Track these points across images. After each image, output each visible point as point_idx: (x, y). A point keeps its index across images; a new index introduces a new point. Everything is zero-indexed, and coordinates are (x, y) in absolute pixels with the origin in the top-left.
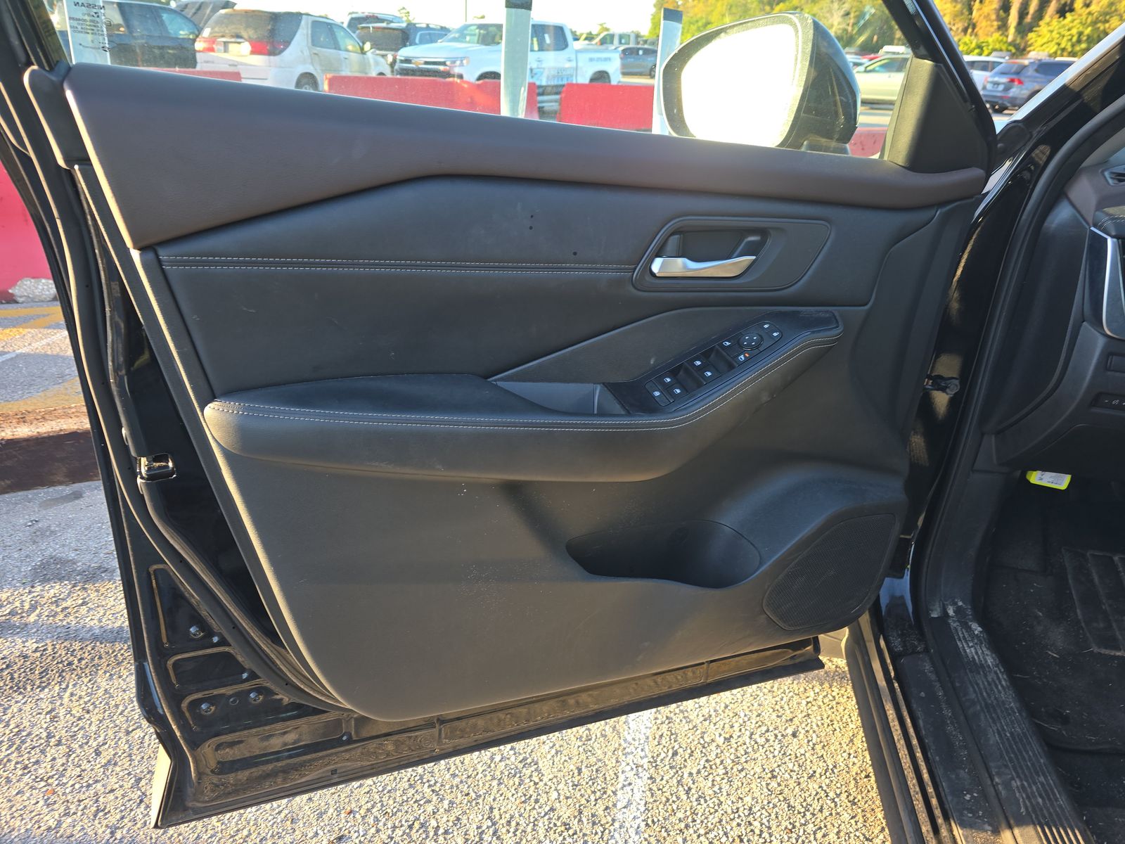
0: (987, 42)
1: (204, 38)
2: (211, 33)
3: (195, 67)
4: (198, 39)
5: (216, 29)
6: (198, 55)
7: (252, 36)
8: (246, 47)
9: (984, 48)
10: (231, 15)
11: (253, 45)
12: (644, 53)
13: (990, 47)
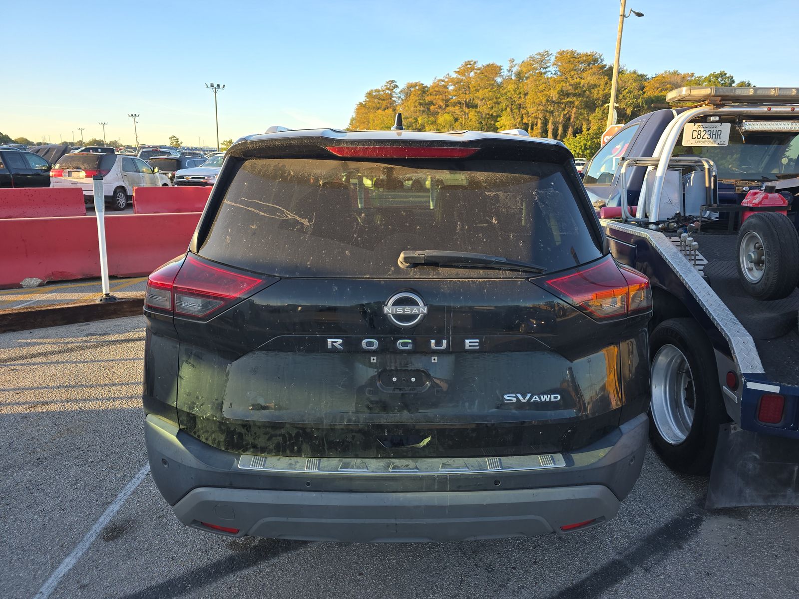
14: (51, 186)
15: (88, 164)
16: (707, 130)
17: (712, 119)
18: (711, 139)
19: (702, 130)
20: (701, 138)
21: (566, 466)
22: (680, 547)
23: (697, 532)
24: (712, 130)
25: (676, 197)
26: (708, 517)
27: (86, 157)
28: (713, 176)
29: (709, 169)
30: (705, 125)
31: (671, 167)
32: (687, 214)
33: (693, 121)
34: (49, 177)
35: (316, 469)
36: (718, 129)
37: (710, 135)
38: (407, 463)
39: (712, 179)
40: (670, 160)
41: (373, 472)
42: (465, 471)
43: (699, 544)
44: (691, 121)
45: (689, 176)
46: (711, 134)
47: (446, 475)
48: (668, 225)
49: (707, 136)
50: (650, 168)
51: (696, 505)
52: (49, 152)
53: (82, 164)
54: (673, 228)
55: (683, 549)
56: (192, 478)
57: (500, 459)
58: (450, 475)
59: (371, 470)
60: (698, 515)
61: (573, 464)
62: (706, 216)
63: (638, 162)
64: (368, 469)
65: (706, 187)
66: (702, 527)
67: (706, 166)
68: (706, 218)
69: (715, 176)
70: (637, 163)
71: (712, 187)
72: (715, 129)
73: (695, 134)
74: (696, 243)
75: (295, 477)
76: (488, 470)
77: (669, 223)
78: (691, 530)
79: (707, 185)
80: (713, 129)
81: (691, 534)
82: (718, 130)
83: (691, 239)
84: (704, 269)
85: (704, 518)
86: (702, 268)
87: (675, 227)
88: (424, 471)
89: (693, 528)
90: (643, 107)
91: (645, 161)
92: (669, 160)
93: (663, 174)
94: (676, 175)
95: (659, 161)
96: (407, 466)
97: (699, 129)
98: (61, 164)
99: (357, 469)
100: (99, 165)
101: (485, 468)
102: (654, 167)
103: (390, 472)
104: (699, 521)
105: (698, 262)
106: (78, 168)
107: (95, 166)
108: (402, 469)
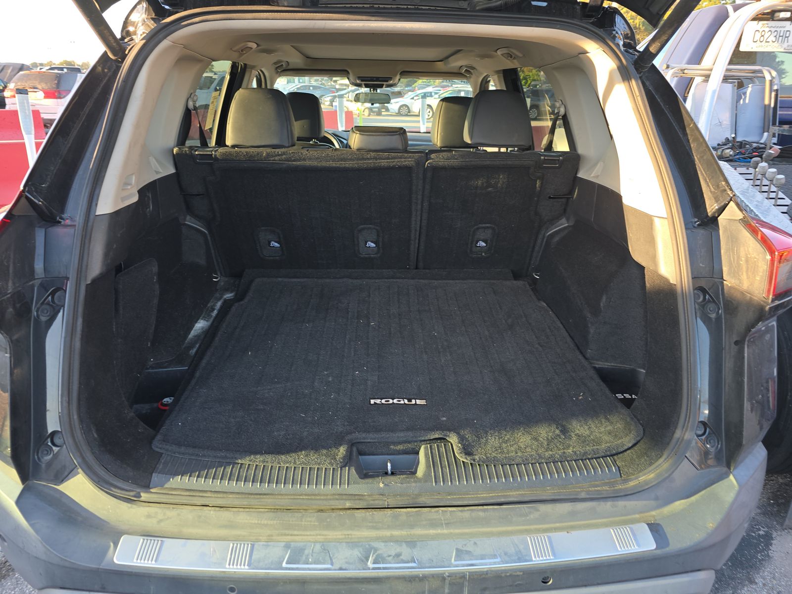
0: (529, 76)
1: (10, 89)
2: (15, 86)
3: (5, 108)
4: (6, 90)
5: (19, 84)
6: (7, 101)
7: (44, 88)
8: (41, 94)
9: (528, 79)
10: (29, 75)
11: (45, 93)
12: (313, 89)
13: (531, 79)
14: (7, 108)
15: (46, 83)
16: (773, 30)
17: (783, 15)
18: (776, 42)
19: (767, 30)
20: (764, 41)
21: (656, 549)
22: (752, 582)
23: (768, 556)
24: (778, 30)
25: (726, 118)
26: (779, 533)
27: (43, 75)
28: (774, 91)
29: (771, 81)
30: (771, 23)
31: (726, 79)
32: (739, 139)
33: (757, 18)
34: (4, 98)
35: (244, 565)
36: (786, 29)
37: (775, 36)
38: (398, 550)
39: (773, 94)
40: (727, 70)
41: (341, 569)
42: (495, 563)
43: (774, 574)
44: (754, 19)
45: (744, 90)
46: (778, 36)
47: (463, 573)
48: (722, 152)
49: (772, 38)
50: (698, 80)
51: (760, 514)
52: (4, 70)
53: (40, 83)
54: (728, 156)
55: (756, 583)
56: (41, 574)
57: (549, 538)
58: (469, 573)
59: (337, 566)
60: (766, 529)
61: (668, 545)
62: (762, 141)
63: (685, 71)
64: (332, 564)
65: (765, 105)
66: (773, 548)
67: (768, 78)
68: (762, 144)
69: (777, 91)
70: (684, 73)
71: (772, 105)
72: (782, 30)
73: (758, 35)
74: (782, 176)
75: (209, 580)
76: (532, 561)
77: (723, 150)
78: (760, 552)
79: (767, 102)
80: (781, 29)
81: (763, 560)
82: (787, 31)
83: (774, 170)
84: (788, 210)
85: (774, 534)
86: (785, 209)
87: (731, 155)
88: (427, 565)
89: (763, 550)
90: (640, 28)
91: (693, 70)
92: (725, 69)
93: (717, 87)
94: (729, 87)
95: (711, 70)
96: (398, 555)
97: (763, 29)
98: (16, 83)
99: (315, 563)
100: (58, 84)
101: (527, 558)
102: (704, 78)
103: (369, 569)
104: (768, 539)
105: (780, 202)
106: (34, 88)
107: (54, 86)
108: (390, 563)
